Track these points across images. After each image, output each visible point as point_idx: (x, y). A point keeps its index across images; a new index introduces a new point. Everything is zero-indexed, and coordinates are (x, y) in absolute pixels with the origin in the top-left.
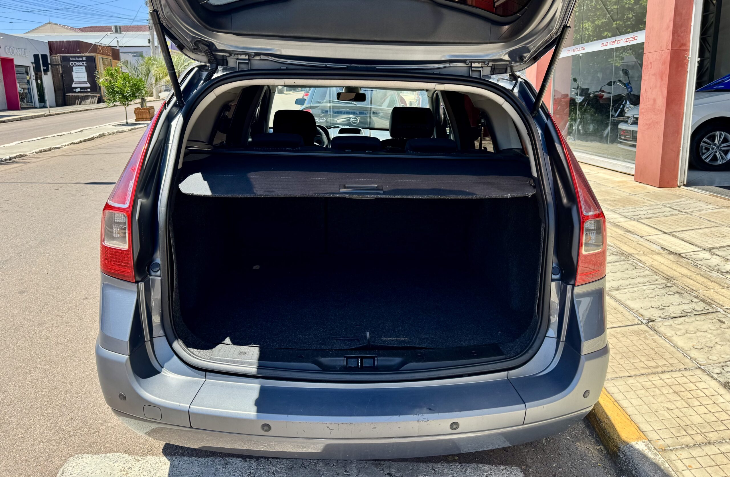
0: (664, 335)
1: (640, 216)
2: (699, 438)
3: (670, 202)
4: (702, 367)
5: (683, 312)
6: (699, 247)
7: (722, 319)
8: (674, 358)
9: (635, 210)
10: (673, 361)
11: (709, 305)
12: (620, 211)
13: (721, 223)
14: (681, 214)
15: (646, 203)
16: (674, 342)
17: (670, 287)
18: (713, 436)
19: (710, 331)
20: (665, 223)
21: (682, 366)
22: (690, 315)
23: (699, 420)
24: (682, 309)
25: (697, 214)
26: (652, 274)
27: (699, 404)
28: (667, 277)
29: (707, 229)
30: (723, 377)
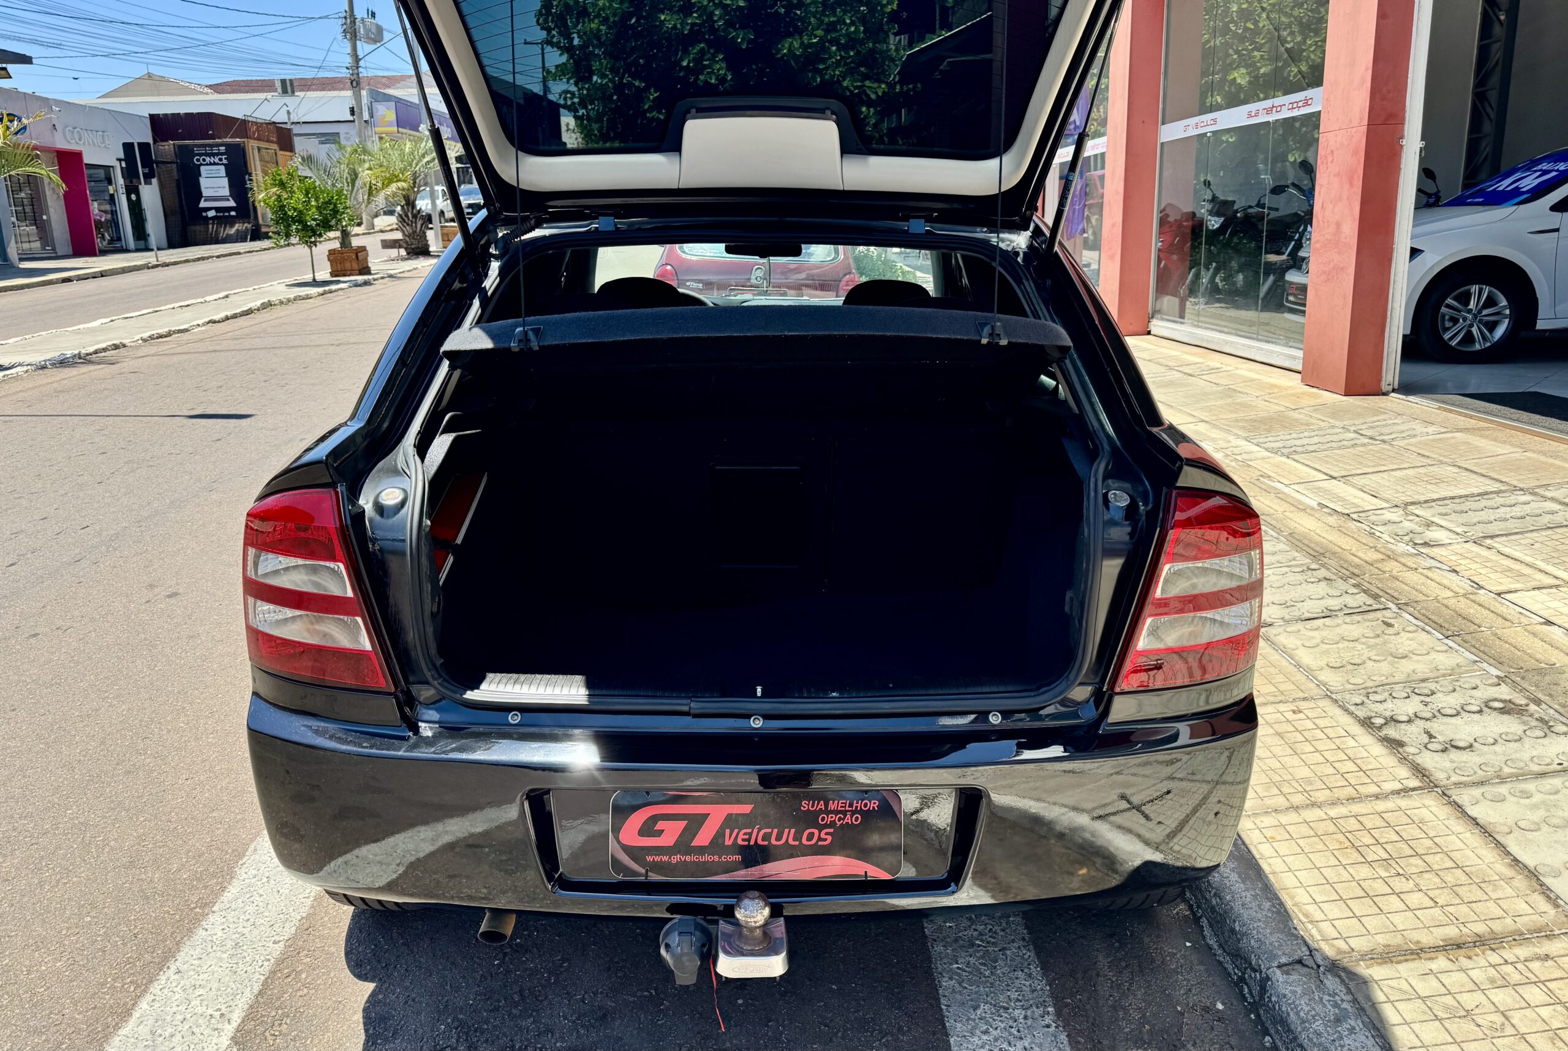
0: (1282, 647)
1: (1293, 449)
2: (1298, 799)
3: (1357, 422)
4: (1334, 696)
5: (1325, 610)
6: (1387, 501)
7: (1390, 621)
8: (1290, 683)
9: (1289, 437)
10: (1287, 687)
11: (1375, 599)
12: (1261, 440)
13: (1441, 458)
14: (1373, 444)
15: (1312, 424)
16: (1297, 658)
17: (1315, 570)
18: (1322, 796)
19: (1364, 640)
20: (1339, 461)
21: (1301, 695)
22: (1336, 615)
23: (1305, 772)
24: (1326, 606)
25: (1402, 443)
26: (1289, 549)
27: (1313, 750)
28: (1315, 554)
29: (1411, 470)
30: (1365, 710)
